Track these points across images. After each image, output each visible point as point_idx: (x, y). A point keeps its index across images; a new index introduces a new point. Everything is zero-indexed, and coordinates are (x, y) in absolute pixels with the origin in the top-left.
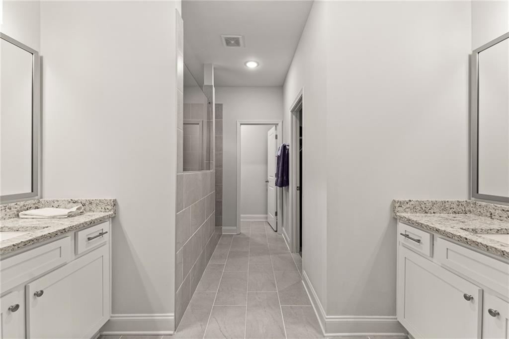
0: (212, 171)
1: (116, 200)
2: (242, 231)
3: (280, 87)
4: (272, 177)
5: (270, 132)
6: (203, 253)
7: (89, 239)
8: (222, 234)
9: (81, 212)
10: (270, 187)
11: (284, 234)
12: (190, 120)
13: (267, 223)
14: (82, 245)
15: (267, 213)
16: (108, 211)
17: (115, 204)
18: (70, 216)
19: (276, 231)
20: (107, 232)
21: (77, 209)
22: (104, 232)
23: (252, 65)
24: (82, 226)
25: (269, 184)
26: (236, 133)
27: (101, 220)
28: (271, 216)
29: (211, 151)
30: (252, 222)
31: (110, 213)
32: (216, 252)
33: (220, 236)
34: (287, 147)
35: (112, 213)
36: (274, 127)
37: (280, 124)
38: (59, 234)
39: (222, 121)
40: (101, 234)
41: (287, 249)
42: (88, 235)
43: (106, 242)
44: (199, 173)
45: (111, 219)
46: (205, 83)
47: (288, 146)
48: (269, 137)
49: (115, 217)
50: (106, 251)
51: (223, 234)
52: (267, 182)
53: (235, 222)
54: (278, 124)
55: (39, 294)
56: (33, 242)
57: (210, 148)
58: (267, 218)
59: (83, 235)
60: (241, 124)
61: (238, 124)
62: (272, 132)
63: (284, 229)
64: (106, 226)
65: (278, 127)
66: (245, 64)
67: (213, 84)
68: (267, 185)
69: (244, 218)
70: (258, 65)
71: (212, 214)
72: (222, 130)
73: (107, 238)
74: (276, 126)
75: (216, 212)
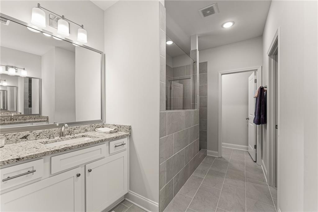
0: (196, 110)
1: (131, 126)
2: (222, 156)
3: (260, 36)
4: (252, 115)
5: (250, 78)
6: (186, 166)
7: (116, 146)
8: (206, 155)
9: (116, 131)
10: (250, 124)
11: (263, 166)
12: (185, 76)
13: (247, 153)
14: (112, 149)
15: (247, 145)
16: (127, 132)
17: (130, 128)
18: (111, 132)
19: (256, 162)
20: (125, 144)
21: (114, 130)
22: (124, 143)
23: (228, 25)
24: (111, 139)
25: (250, 121)
26: (218, 81)
27: (123, 137)
28: (251, 147)
29: (196, 96)
30: (234, 150)
31: (128, 133)
32: (200, 167)
33: (205, 155)
34: (265, 89)
35: (129, 133)
36: (254, 73)
37: (260, 70)
38: (99, 142)
39: (207, 74)
40: (122, 144)
41: (264, 181)
42: (115, 144)
43: (126, 149)
44: (182, 111)
45: (129, 137)
46: (192, 49)
47: (266, 87)
48: (249, 82)
49: (130, 135)
50: (126, 154)
51: (208, 155)
52: (248, 119)
53: (216, 148)
54: (257, 70)
55: (90, 171)
56: (87, 145)
57: (195, 94)
58: (247, 149)
59: (113, 144)
60: (222, 74)
61: (220, 74)
62: (252, 77)
63: (263, 161)
64: (126, 140)
65: (257, 72)
66: (222, 26)
67: (197, 48)
68: (248, 122)
69: (224, 145)
70: (234, 23)
71: (196, 140)
72: (207, 80)
73: (126, 146)
74: (255, 72)
75: (199, 138)
